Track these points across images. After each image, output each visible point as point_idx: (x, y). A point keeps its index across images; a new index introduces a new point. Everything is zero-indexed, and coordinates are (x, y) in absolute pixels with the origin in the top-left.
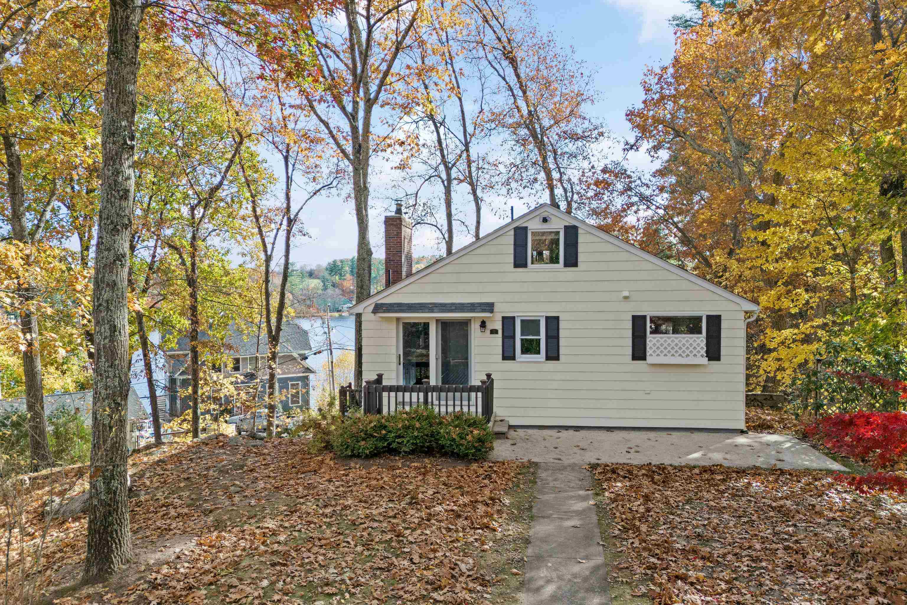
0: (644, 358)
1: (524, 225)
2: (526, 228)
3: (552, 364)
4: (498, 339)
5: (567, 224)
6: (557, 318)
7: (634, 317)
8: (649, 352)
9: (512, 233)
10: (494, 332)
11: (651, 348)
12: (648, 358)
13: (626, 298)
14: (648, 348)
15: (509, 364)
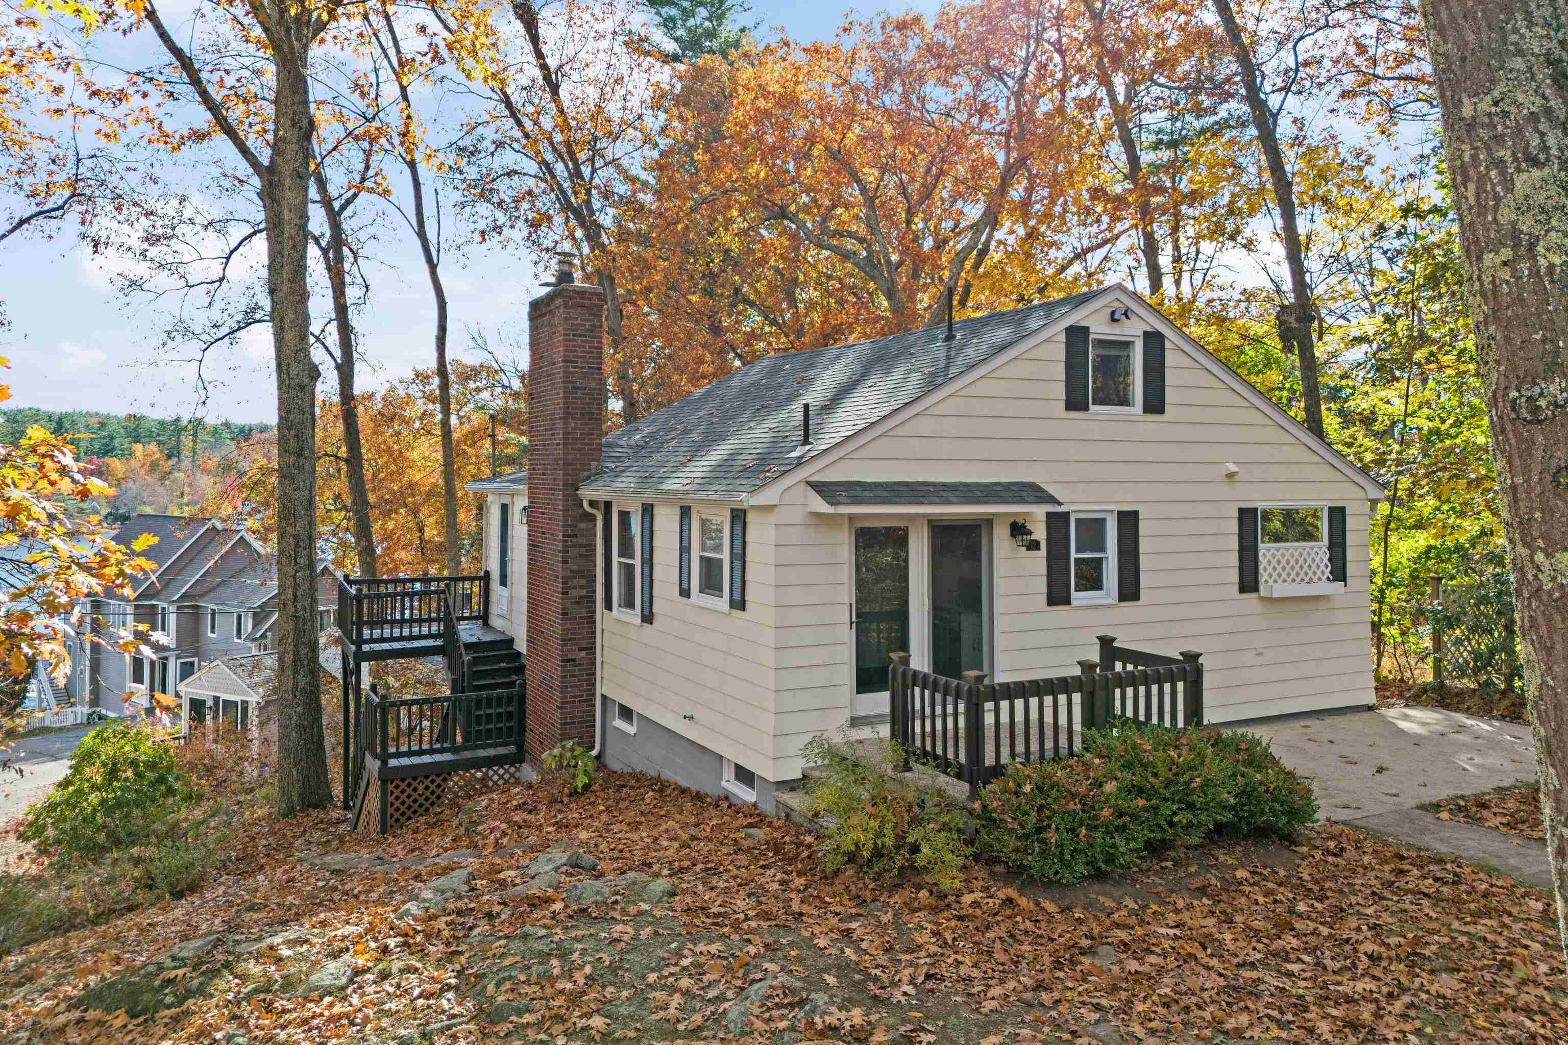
0: (1256, 589)
1: (1083, 324)
2: (1087, 328)
3: (1129, 607)
4: (1039, 561)
5: (1148, 329)
6: (1135, 514)
7: (1241, 511)
8: (1263, 576)
9: (1062, 337)
10: (1034, 546)
11: (1265, 569)
12: (1262, 588)
13: (1231, 475)
14: (1261, 568)
15: (1060, 611)
